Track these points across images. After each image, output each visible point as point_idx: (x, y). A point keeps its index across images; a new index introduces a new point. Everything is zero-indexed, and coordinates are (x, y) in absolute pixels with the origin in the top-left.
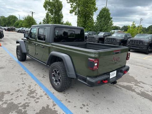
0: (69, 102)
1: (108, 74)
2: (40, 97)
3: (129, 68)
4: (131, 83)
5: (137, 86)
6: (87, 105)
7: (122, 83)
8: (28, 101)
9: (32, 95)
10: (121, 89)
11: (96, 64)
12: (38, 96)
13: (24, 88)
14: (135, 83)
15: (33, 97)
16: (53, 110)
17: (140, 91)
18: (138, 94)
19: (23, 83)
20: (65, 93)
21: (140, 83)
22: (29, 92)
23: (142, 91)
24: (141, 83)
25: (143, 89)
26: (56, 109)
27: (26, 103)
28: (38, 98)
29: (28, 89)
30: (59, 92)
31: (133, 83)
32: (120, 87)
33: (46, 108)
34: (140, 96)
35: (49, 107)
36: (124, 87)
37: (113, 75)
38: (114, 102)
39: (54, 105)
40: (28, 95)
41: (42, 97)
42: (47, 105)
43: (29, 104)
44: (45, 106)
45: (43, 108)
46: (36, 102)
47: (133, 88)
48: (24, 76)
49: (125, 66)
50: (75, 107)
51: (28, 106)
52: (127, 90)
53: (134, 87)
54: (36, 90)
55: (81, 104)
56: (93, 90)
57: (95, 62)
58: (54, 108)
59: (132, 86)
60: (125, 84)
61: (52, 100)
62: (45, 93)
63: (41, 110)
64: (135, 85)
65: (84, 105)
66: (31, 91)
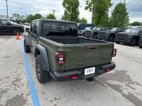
0: (44, 93)
1: (82, 69)
2: (21, 85)
3: (115, 65)
4: (123, 83)
5: (129, 86)
6: (59, 99)
7: (112, 81)
8: (8, 88)
9: (15, 83)
10: (106, 87)
11: (61, 59)
12: (20, 85)
13: (13, 76)
14: (127, 83)
15: (15, 85)
16: (25, 99)
17: (129, 92)
18: (124, 95)
19: (16, 71)
20: (45, 85)
21: (133, 84)
22: (16, 80)
23: (131, 92)
24: (135, 84)
25: (133, 91)
26: (27, 99)
27: (7, 89)
28: (19, 87)
29: (16, 77)
30: (41, 83)
31: (126, 82)
32: (106, 85)
33: (19, 96)
34: (125, 98)
35: (23, 96)
36: (111, 86)
37: (90, 71)
38: (89, 100)
39: (29, 94)
40: (13, 82)
41: (23, 85)
42: (23, 93)
43: (8, 91)
44: (20, 94)
45: (18, 95)
46: (15, 90)
47: (121, 89)
48: (20, 66)
49: (110, 63)
50: (46, 99)
51: (6, 92)
52: (113, 90)
53: (124, 87)
54: (21, 79)
55: (54, 97)
56: (75, 85)
57: (60, 56)
58: (26, 98)
59: (122, 86)
60: (115, 83)
61: (29, 90)
62: (28, 82)
63: (13, 98)
64: (126, 86)
65: (56, 99)
66: (17, 79)
